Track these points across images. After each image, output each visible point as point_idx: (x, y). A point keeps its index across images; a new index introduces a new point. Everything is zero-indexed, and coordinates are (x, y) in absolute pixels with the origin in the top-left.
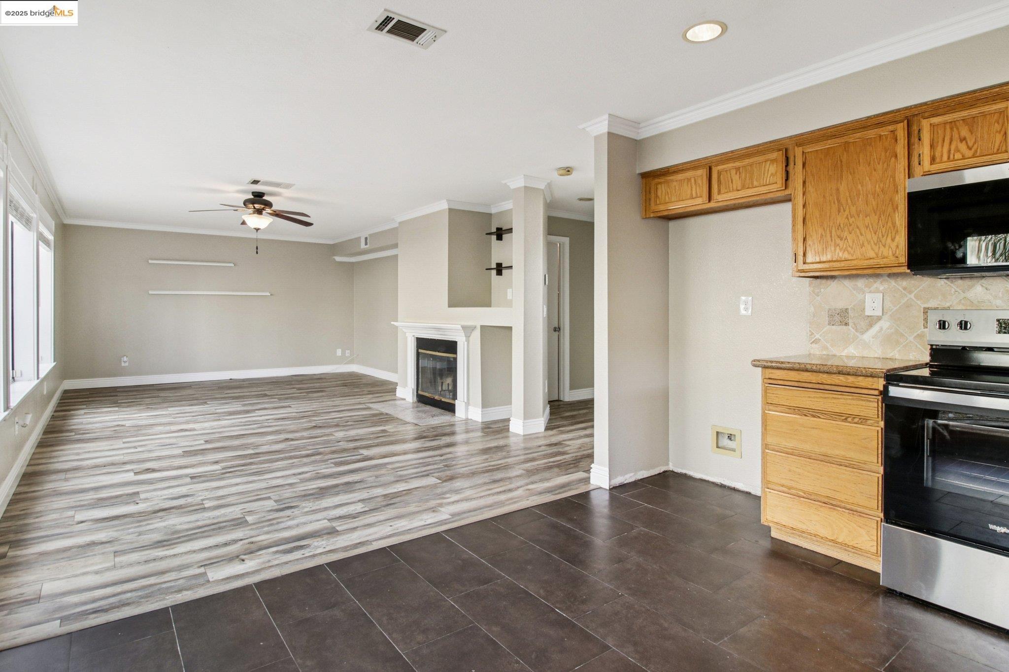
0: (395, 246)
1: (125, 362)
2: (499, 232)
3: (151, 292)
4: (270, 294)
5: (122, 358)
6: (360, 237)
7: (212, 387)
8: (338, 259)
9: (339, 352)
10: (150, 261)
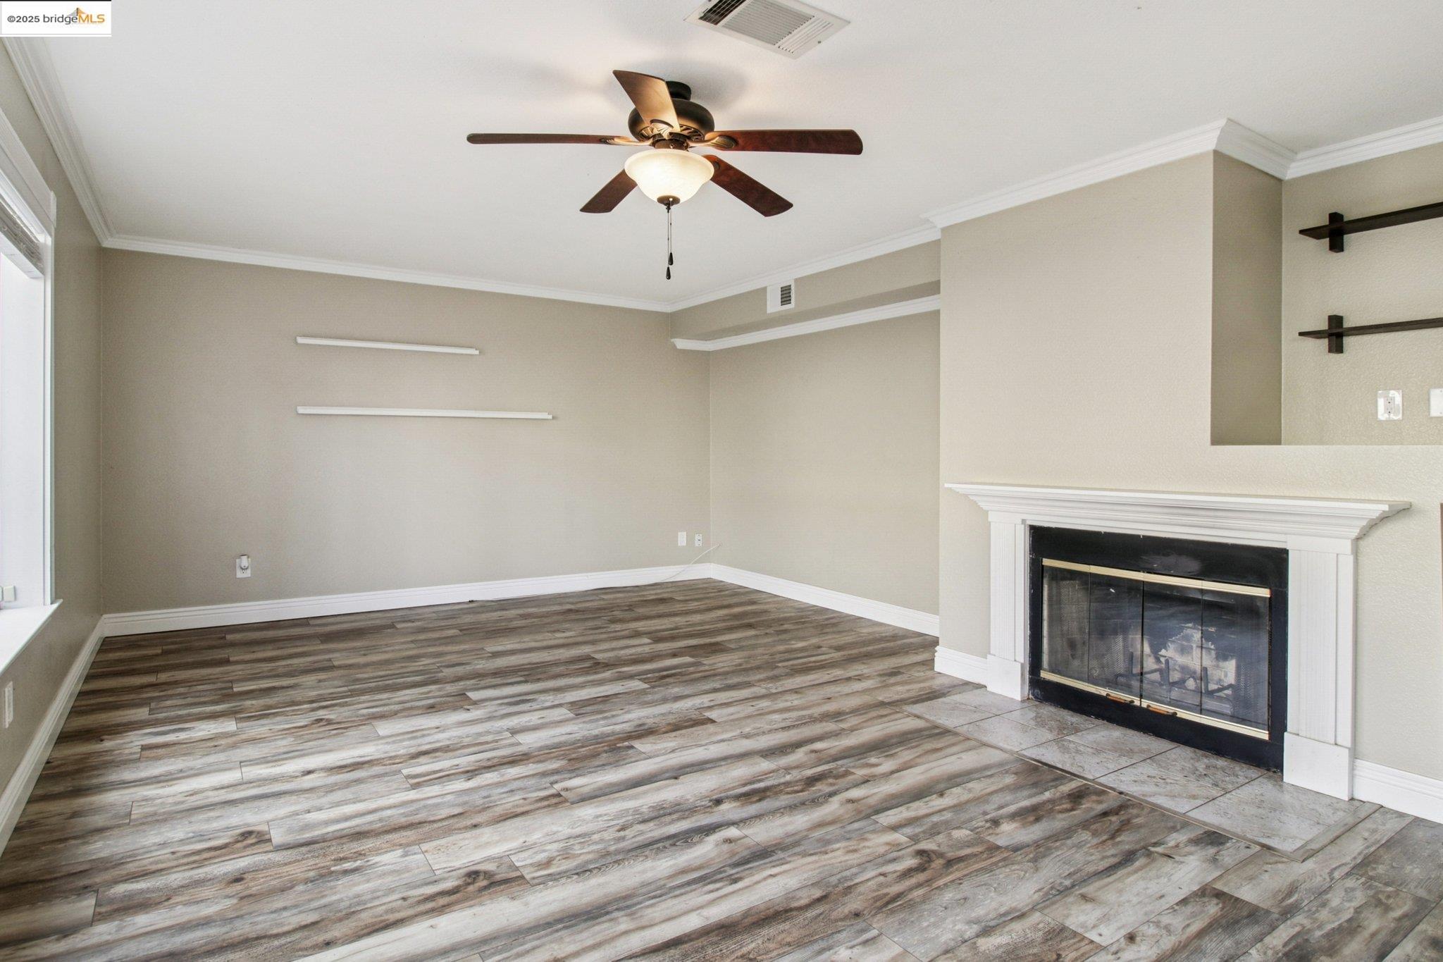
0: (933, 288)
1: (244, 570)
2: (1335, 226)
3: (301, 410)
4: (550, 417)
5: (237, 560)
6: (764, 290)
7: (442, 628)
8: (681, 344)
9: (682, 539)
10: (301, 340)
